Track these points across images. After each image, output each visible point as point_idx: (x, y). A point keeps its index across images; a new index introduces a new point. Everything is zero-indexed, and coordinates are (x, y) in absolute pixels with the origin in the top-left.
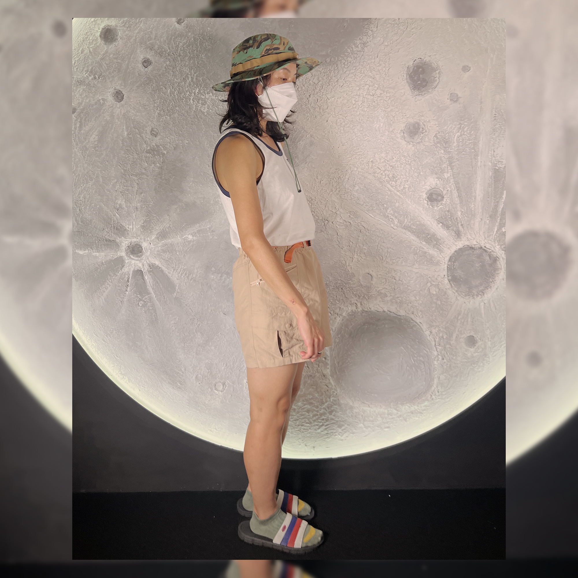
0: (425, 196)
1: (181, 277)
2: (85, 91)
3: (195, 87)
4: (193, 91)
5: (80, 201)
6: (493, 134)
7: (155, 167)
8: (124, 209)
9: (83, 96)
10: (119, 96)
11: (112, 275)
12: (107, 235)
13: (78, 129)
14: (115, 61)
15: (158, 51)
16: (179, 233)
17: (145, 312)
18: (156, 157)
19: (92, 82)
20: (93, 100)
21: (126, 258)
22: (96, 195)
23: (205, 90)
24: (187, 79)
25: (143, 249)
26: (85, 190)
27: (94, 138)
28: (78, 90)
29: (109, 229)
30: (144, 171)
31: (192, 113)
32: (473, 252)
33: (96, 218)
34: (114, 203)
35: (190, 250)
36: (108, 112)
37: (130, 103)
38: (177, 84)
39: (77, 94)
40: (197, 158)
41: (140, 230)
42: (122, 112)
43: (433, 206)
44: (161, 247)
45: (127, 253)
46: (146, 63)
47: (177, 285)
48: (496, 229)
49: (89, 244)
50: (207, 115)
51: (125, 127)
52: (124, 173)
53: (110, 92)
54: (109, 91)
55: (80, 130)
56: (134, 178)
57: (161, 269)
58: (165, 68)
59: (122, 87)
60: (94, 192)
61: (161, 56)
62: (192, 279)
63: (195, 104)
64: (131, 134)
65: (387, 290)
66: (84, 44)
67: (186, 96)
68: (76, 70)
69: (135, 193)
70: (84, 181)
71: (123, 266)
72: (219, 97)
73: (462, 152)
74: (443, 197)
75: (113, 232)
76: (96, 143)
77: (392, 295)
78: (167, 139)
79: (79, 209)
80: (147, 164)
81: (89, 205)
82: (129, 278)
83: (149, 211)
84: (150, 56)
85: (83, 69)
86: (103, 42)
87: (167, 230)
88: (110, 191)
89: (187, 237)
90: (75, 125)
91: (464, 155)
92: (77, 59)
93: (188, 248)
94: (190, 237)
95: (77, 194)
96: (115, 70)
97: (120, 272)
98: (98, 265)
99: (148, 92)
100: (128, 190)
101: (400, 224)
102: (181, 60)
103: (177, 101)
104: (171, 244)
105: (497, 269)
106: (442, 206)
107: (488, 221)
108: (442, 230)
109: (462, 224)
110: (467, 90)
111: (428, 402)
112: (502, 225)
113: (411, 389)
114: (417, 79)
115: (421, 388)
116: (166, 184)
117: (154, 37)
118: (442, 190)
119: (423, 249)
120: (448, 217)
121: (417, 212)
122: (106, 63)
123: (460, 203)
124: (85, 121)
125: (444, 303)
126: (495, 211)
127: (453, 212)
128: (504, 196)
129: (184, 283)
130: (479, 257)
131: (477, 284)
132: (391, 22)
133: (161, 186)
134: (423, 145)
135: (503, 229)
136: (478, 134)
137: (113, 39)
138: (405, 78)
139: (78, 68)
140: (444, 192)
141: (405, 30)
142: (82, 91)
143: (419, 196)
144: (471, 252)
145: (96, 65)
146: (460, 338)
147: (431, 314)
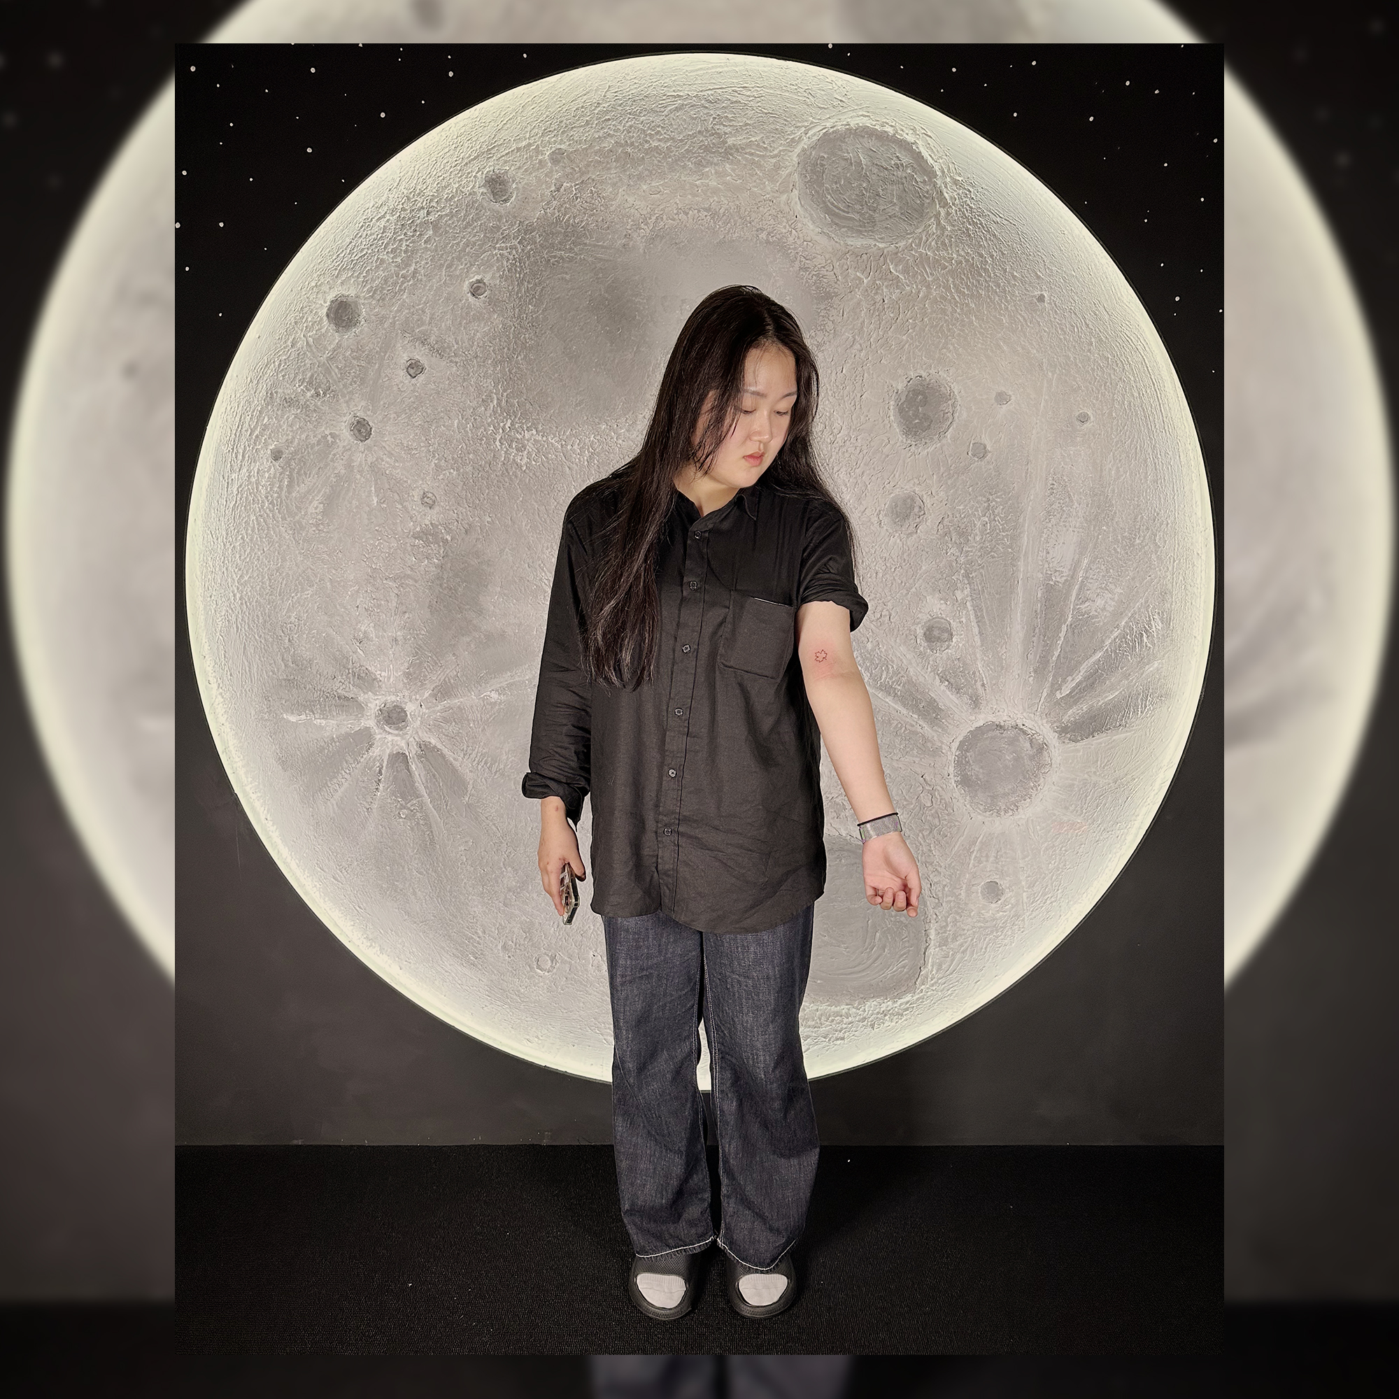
0: (920, 632)
1: (477, 767)
2: (300, 419)
3: (504, 417)
4: (502, 424)
5: (289, 621)
6: (1047, 520)
7: (431, 565)
8: (372, 641)
9: (294, 429)
10: (361, 429)
11: (351, 760)
12: (341, 688)
13: (285, 489)
14: (355, 362)
15: (436, 346)
16: (474, 688)
17: (412, 829)
18: (432, 545)
19: (312, 402)
20: (314, 437)
21: (377, 731)
22: (320, 614)
23: (523, 424)
24: (489, 401)
25: (409, 715)
26: (299, 602)
27: (316, 508)
28: (285, 417)
29: (344, 677)
30: (409, 572)
31: (499, 466)
32: (1002, 733)
33: (321, 656)
34: (355, 629)
35: (494, 718)
36: (342, 460)
37: (384, 444)
38: (472, 410)
39: (284, 423)
40: (507, 550)
41: (403, 680)
42: (368, 460)
43: (932, 650)
44: (441, 713)
45: (379, 722)
46: (414, 368)
47: (471, 782)
48: (1045, 694)
49: (308, 703)
50: (527, 471)
51: (373, 489)
52: (371, 575)
53: (345, 422)
54: (345, 419)
55: (289, 493)
56: (390, 583)
57: (442, 753)
58: (449, 379)
59: (369, 413)
60: (316, 608)
61: (442, 356)
63: (505, 449)
64: (384, 501)
66: (296, 329)
67: (487, 433)
68: (281, 379)
69: (393, 612)
70: (296, 586)
71: (371, 746)
72: (549, 437)
73: (989, 553)
74: (952, 635)
75: (352, 682)
76: (320, 517)
78: (451, 512)
79: (289, 639)
80: (414, 560)
81: (306, 632)
82: (382, 767)
83: (419, 645)
84: (420, 355)
85: (295, 377)
86: (332, 328)
87: (452, 681)
88: (345, 608)
89: (489, 696)
90: (281, 481)
91: (993, 558)
92: (284, 357)
93: (490, 716)
94: (494, 696)
95: (284, 609)
96: (355, 379)
97: (364, 756)
98: (325, 743)
99: (416, 424)
100: (379, 606)
101: (874, 680)
102: (479, 366)
103: (471, 442)
104: (459, 707)
105: (1044, 766)
106: (950, 651)
107: (1032, 678)
108: (949, 693)
109: (984, 683)
110: (1003, 437)
111: (912, 996)
112: (1056, 687)
113: (882, 972)
114: (913, 414)
115: (901, 972)
116: (450, 597)
117: (428, 319)
118: (951, 621)
119: (913, 726)
120: (958, 670)
121: (904, 660)
122: (338, 368)
123: (982, 646)
124: (300, 475)
125: (945, 823)
126: (1044, 661)
127: (968, 662)
128: (1062, 635)
129: (483, 780)
130: (1013, 742)
131: (1007, 790)
132: (869, 306)
133: (442, 599)
134: (919, 537)
135: (1059, 696)
136: (1021, 520)
137: (351, 322)
138: (891, 413)
139: (286, 375)
140: (954, 624)
141: (894, 322)
142: (293, 419)
143: (908, 632)
144: (999, 734)
145: (320, 369)
146: (973, 885)
147: (922, 842)
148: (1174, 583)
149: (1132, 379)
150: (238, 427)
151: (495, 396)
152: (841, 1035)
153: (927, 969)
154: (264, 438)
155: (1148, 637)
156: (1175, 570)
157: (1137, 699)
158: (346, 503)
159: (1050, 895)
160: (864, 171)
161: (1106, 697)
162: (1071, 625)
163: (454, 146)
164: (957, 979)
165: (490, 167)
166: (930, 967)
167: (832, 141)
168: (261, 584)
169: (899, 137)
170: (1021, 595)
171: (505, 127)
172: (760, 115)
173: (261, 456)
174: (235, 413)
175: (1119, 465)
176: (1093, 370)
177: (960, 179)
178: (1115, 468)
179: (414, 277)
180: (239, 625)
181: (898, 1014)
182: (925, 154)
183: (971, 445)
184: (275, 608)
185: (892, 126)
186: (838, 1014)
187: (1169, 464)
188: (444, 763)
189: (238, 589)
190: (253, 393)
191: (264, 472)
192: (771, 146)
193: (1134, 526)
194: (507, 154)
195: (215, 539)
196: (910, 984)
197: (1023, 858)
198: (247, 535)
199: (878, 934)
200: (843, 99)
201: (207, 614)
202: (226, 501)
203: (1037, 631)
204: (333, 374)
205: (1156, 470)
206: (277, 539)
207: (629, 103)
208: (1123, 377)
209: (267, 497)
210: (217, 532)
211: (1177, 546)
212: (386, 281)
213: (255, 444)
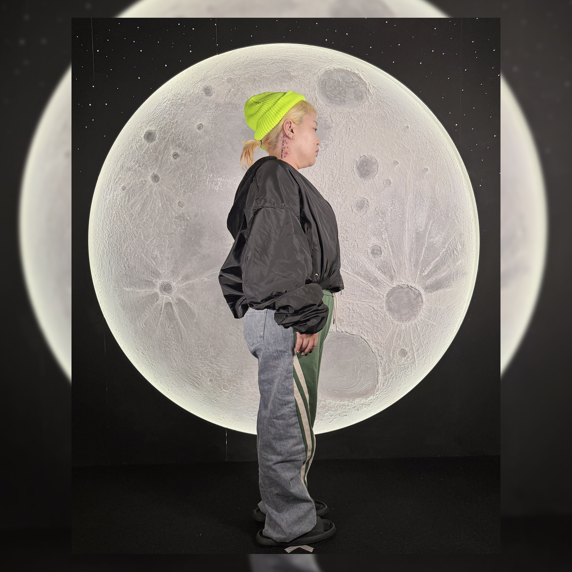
0: (369, 251)
1: (199, 307)
2: (133, 175)
3: (210, 173)
4: (209, 176)
5: (127, 252)
6: (415, 208)
7: (181, 229)
8: (159, 259)
9: (131, 179)
10: (155, 178)
11: (150, 306)
12: (147, 277)
13: (127, 201)
14: (154, 154)
16: (198, 276)
17: (174, 333)
18: (182, 221)
19: (138, 169)
20: (138, 181)
21: (160, 294)
22: (139, 248)
23: (217, 175)
24: (204, 167)
25: (172, 287)
26: (131, 244)
27: (138, 208)
28: (127, 174)
29: (148, 273)
30: (173, 232)
31: (208, 191)
32: (403, 290)
33: (139, 265)
34: (152, 254)
35: (206, 288)
36: (149, 190)
37: (164, 184)
38: (197, 171)
39: (127, 176)
40: (211, 222)
41: (170, 274)
42: (158, 190)
43: (374, 258)
44: (185, 286)
45: (161, 290)
46: (176, 155)
47: (197, 314)
48: (418, 274)
49: (134, 283)
50: (218, 193)
51: (160, 200)
52: (159, 233)
53: (150, 176)
55: (128, 202)
56: (166, 236)
57: (185, 302)
58: (189, 160)
59: (159, 172)
60: (137, 246)
61: (186, 151)
62: (207, 309)
63: (210, 185)
64: (164, 205)
65: (344, 317)
66: (132, 142)
67: (203, 179)
68: (126, 160)
69: (167, 246)
70: (130, 238)
71: (158, 300)
72: (227, 180)
73: (394, 221)
74: (381, 252)
75: (151, 275)
76: (139, 212)
77: (347, 320)
78: (190, 209)
79: (127, 258)
80: (175, 227)
81: (133, 256)
82: (162, 308)
83: (177, 260)
84: (178, 151)
85: (131, 160)
86: (146, 142)
87: (190, 274)
88: (148, 246)
89: (204, 279)
90: (125, 198)
92: (128, 153)
93: (204, 287)
94: (206, 279)
95: (126, 247)
96: (154, 160)
97: (155, 304)
98: (140, 299)
99: (177, 176)
100: (162, 245)
101: (353, 270)
102: (201, 155)
103: (197, 182)
104: (192, 284)
105: (419, 302)
106: (381, 258)
107: (413, 268)
108: (381, 275)
109: (394, 270)
110: (396, 177)
111: (373, 397)
112: (422, 271)
113: (361, 387)
114: (363, 170)
115: (368, 387)
116: (189, 241)
117: (181, 138)
118: (381, 247)
119: (368, 288)
120: (385, 266)
121: (364, 262)
122: (147, 156)
123: (393, 256)
124: (132, 196)
125: (383, 326)
126: (417, 261)
127: (388, 262)
128: (423, 251)
129: (202, 313)
130: (407, 293)
131: (406, 312)
132: (344, 131)
133: (186, 242)
134: (367, 215)
135: (423, 274)
136: (405, 208)
137: (153, 139)
138: (354, 169)
139: (128, 159)
140: (382, 248)
141: (354, 136)
142: (131, 175)
143: (365, 251)
144: (402, 290)
145: (141, 157)
146: (395, 351)
147: (374, 334)
148: (465, 231)
149: (443, 155)
150: (110, 179)
151: (206, 165)
152: (345, 414)
153: (378, 385)
154: (119, 182)
155: (456, 251)
156: (464, 226)
157: (454, 275)
158: (150, 206)
159: (425, 354)
160: (340, 84)
161: (442, 275)
162: (426, 247)
163: (192, 77)
164: (391, 390)
165: (205, 84)
166: (380, 385)
167: (328, 73)
168: (116, 237)
169: (352, 72)
170: (407, 236)
171: (210, 71)
172: (302, 65)
173: (118, 189)
174: (109, 174)
175: (440, 187)
176: (428, 152)
177: (375, 86)
178: (439, 188)
179: (176, 123)
180: (108, 253)
181: (368, 405)
182: (362, 77)
183: (385, 180)
184: (121, 246)
185: (350, 68)
186: (344, 405)
187: (459, 186)
188: (186, 306)
189: (108, 239)
190: (115, 166)
191: (119, 195)
192: (306, 76)
193: (448, 209)
194: (211, 80)
195: (100, 220)
196: (372, 392)
197: (414, 339)
198: (111, 218)
199: (358, 372)
200: (332, 59)
201: (96, 249)
202: (104, 206)
203: (414, 250)
204: (146, 158)
205: (454, 188)
206: (123, 220)
207: (255, 62)
208: (439, 155)
209: (119, 204)
210: (100, 218)
211: (464, 216)
212: (166, 125)
213: (116, 185)
